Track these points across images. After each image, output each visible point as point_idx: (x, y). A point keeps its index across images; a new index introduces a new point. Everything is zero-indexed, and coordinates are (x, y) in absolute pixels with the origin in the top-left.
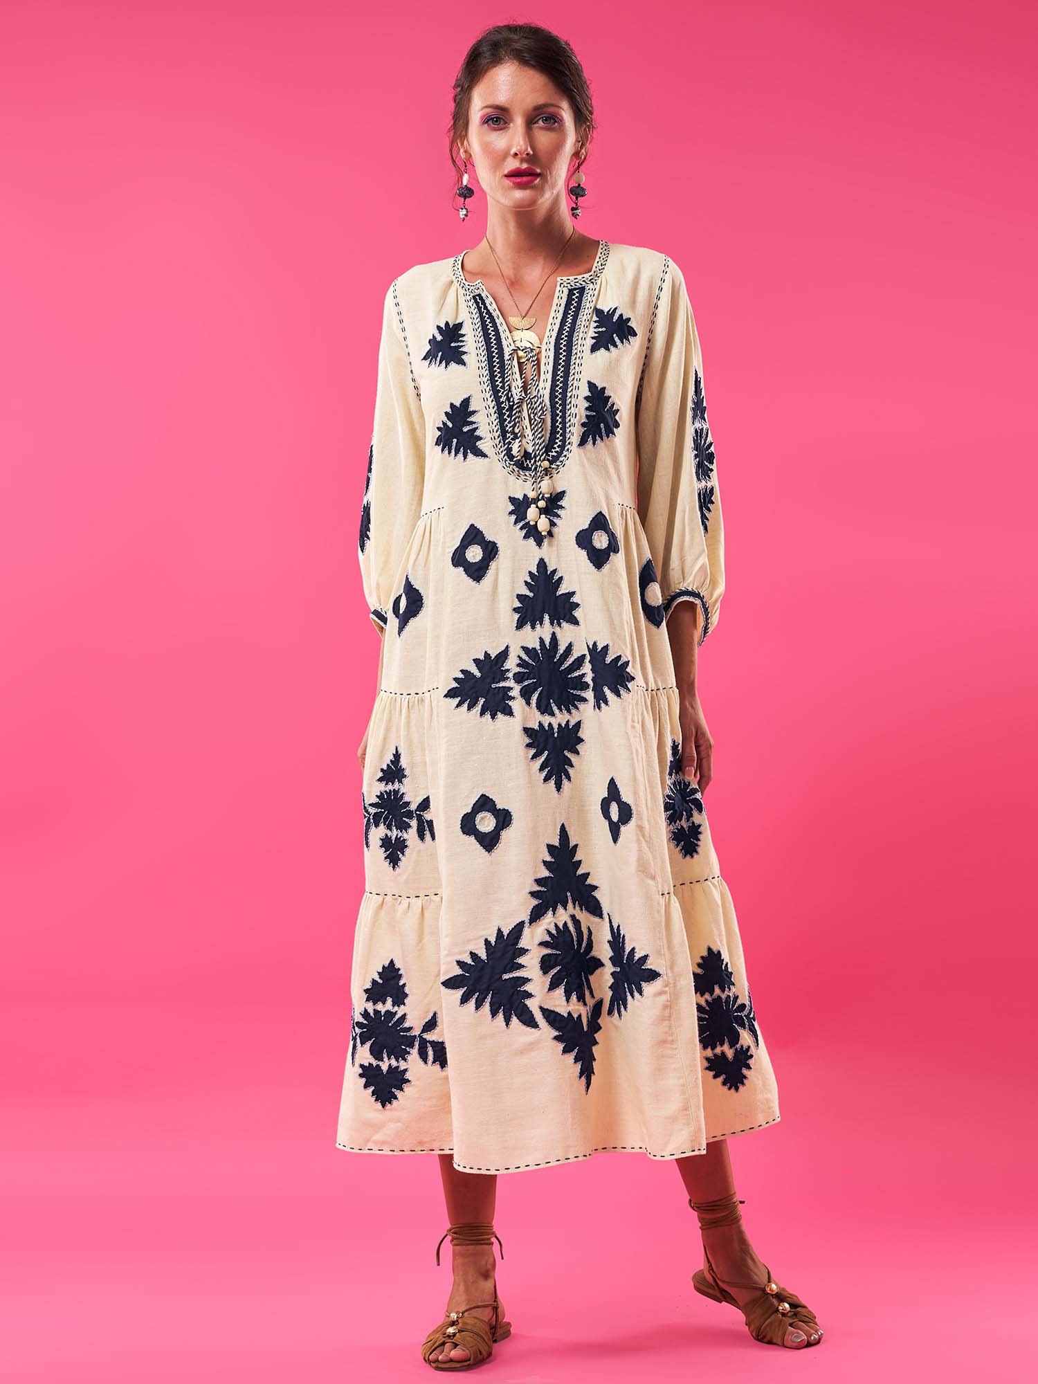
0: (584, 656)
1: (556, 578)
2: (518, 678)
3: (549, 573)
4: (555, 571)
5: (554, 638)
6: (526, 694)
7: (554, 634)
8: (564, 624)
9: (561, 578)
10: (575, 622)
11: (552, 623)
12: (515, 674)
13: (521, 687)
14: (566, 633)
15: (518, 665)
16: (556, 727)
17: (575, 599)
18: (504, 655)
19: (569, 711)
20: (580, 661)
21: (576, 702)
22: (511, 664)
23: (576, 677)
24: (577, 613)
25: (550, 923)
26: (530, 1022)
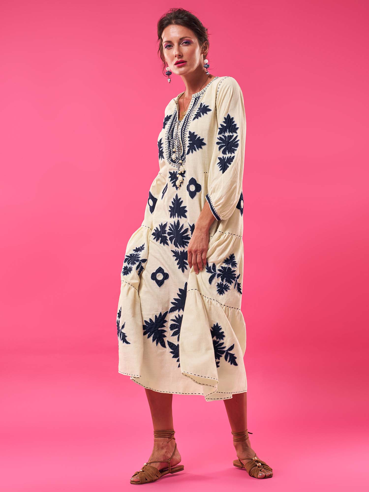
1: (180, 201)
2: (169, 234)
3: (178, 199)
4: (180, 199)
5: (178, 221)
6: (171, 239)
8: (182, 217)
9: (182, 201)
10: (185, 217)
11: (178, 217)
12: (168, 232)
13: (169, 237)
14: (182, 221)
15: (169, 229)
16: (179, 252)
17: (186, 209)
18: (166, 225)
19: (184, 247)
20: (186, 230)
21: (186, 244)
22: (167, 229)
23: (185, 236)
24: (186, 214)
25: (177, 314)
26: (164, 346)
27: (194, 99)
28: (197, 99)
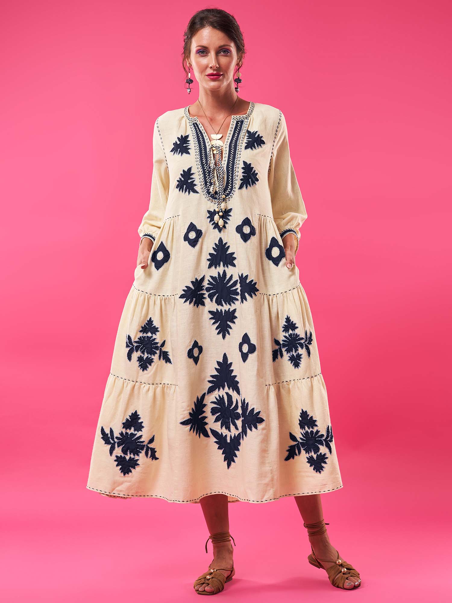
0: (237, 280)
1: (227, 246)
2: (208, 290)
3: (223, 244)
4: (226, 243)
6: (211, 297)
7: (224, 271)
8: (229, 266)
9: (229, 247)
10: (234, 265)
11: (224, 266)
12: (206, 288)
13: (209, 293)
14: (230, 271)
15: (208, 284)
16: (223, 311)
17: (234, 256)
18: (203, 279)
19: (230, 305)
20: (235, 283)
21: (233, 301)
22: (206, 284)
23: (234, 289)
24: (235, 262)
25: (217, 394)
26: (207, 435)
27: (235, 122)
28: (239, 122)
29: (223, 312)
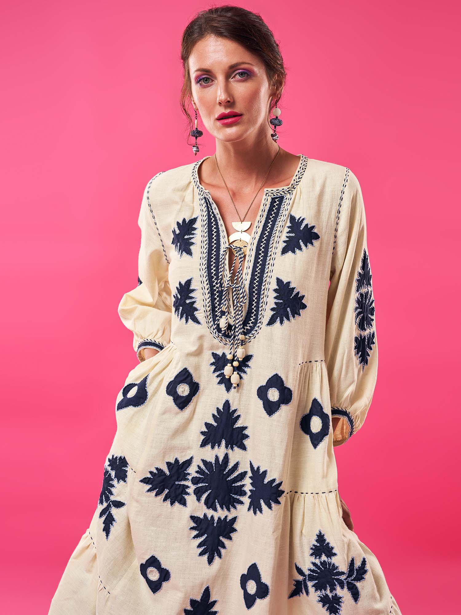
0: (246, 473)
1: (235, 415)
2: (195, 481)
3: (231, 411)
4: (235, 411)
5: (226, 457)
6: (198, 493)
7: (227, 454)
8: (236, 448)
9: (239, 416)
10: (244, 448)
11: (227, 447)
12: (193, 478)
13: (196, 487)
14: (236, 455)
15: (197, 472)
16: (216, 519)
17: (246, 432)
18: (188, 463)
19: (229, 510)
20: (242, 476)
21: (235, 504)
22: (192, 471)
23: (238, 486)
24: (246, 442)
27: (270, 200)
28: (276, 200)
29: (216, 521)
